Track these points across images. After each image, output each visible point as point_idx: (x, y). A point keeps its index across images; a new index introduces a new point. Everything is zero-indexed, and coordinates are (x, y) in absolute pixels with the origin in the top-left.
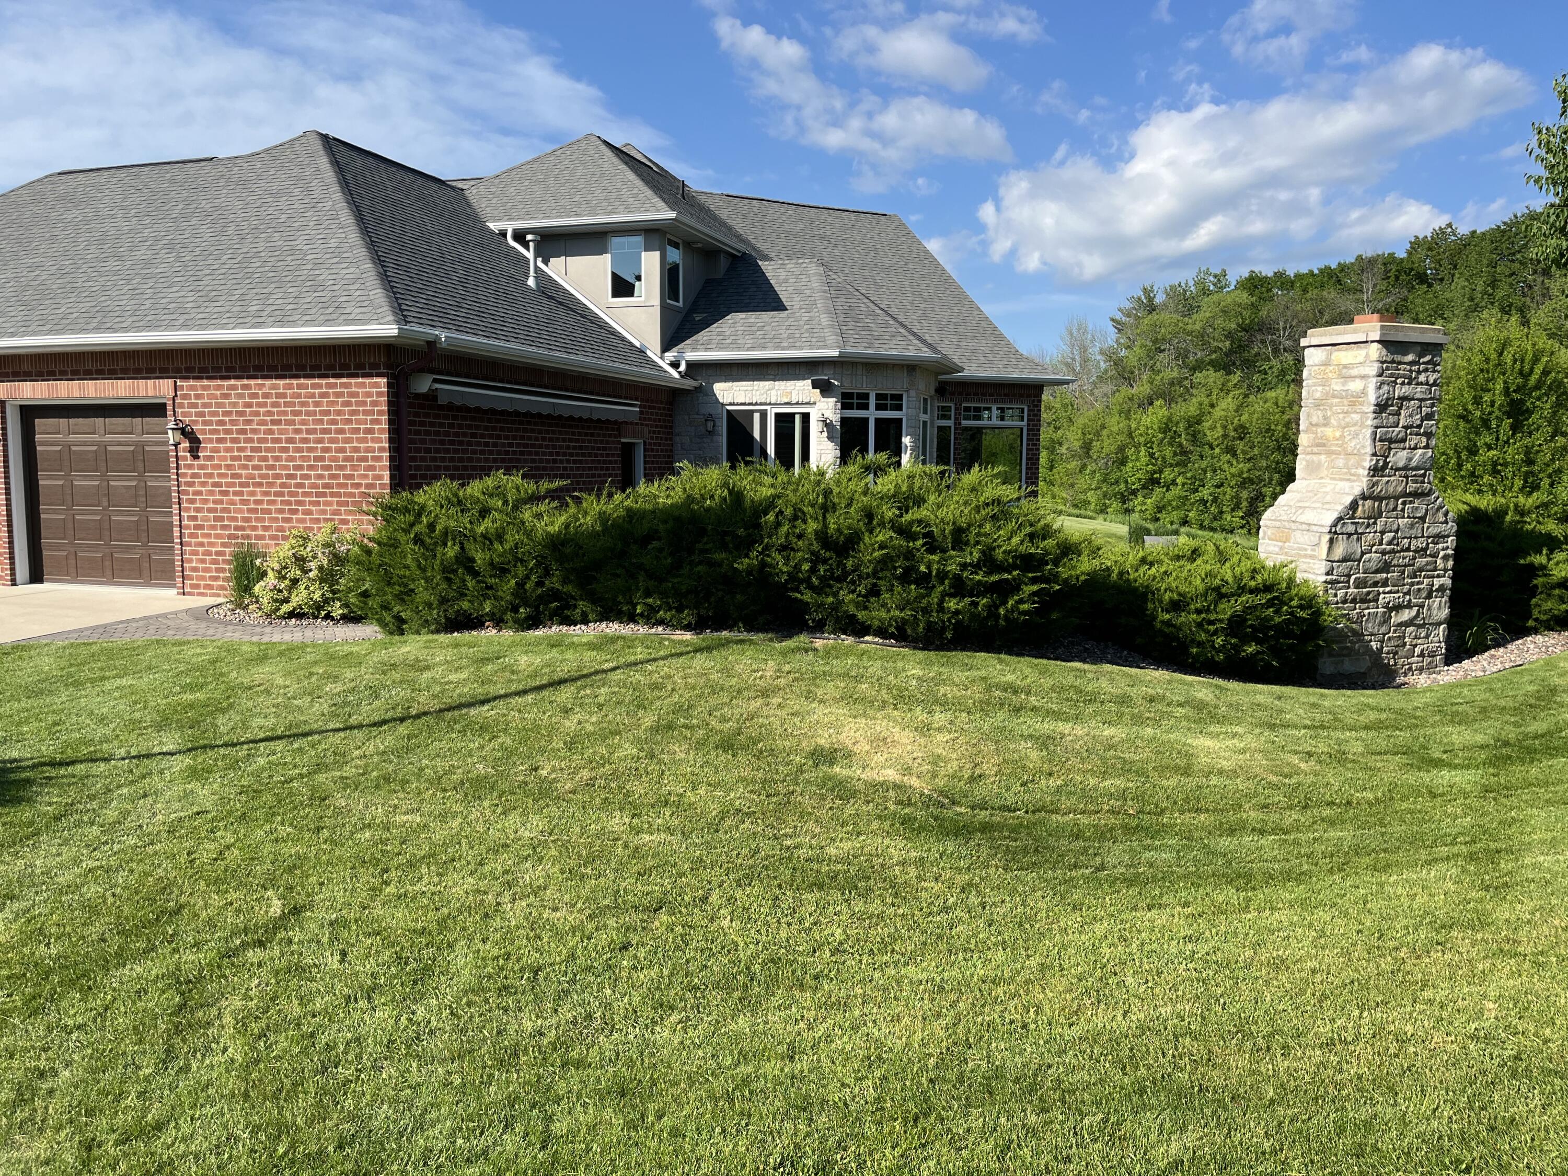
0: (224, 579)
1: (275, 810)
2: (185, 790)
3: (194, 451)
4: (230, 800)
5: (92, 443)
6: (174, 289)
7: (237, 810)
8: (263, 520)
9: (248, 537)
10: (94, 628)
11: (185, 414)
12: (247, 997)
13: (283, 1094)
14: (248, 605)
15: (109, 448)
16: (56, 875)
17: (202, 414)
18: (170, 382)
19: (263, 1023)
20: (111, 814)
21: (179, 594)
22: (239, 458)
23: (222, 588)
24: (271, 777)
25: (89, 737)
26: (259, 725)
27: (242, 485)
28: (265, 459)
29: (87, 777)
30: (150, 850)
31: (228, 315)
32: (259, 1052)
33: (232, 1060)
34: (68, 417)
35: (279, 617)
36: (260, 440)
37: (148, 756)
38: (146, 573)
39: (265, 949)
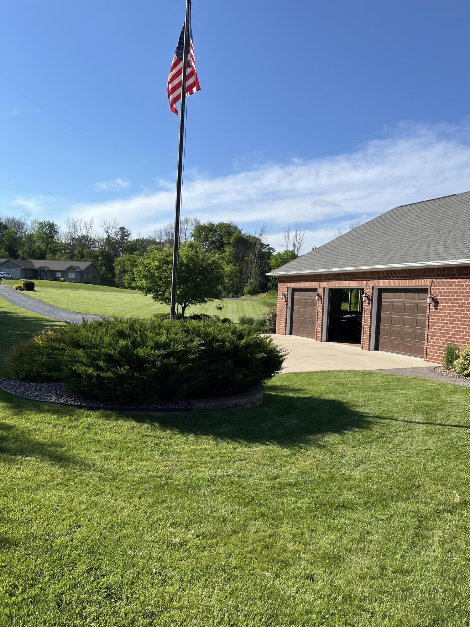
0: (442, 357)
1: (458, 456)
2: (423, 439)
3: (436, 307)
4: (440, 447)
5: (400, 302)
6: (436, 245)
7: (443, 453)
8: (460, 335)
9: (453, 341)
10: (394, 369)
11: (434, 292)
12: (444, 532)
13: (457, 580)
14: (450, 369)
15: (406, 304)
16: (377, 459)
17: (441, 292)
18: (430, 280)
19: (450, 546)
20: (397, 441)
21: (424, 360)
22: (453, 310)
23: (441, 360)
24: (457, 442)
25: (391, 410)
26: (454, 419)
27: (453, 320)
28: (464, 311)
29: (390, 425)
30: (410, 458)
31: (455, 254)
32: (448, 558)
33: (437, 557)
34: (393, 293)
35: (463, 375)
36: (462, 303)
37: (411, 422)
38: (413, 351)
39: (452, 515)
